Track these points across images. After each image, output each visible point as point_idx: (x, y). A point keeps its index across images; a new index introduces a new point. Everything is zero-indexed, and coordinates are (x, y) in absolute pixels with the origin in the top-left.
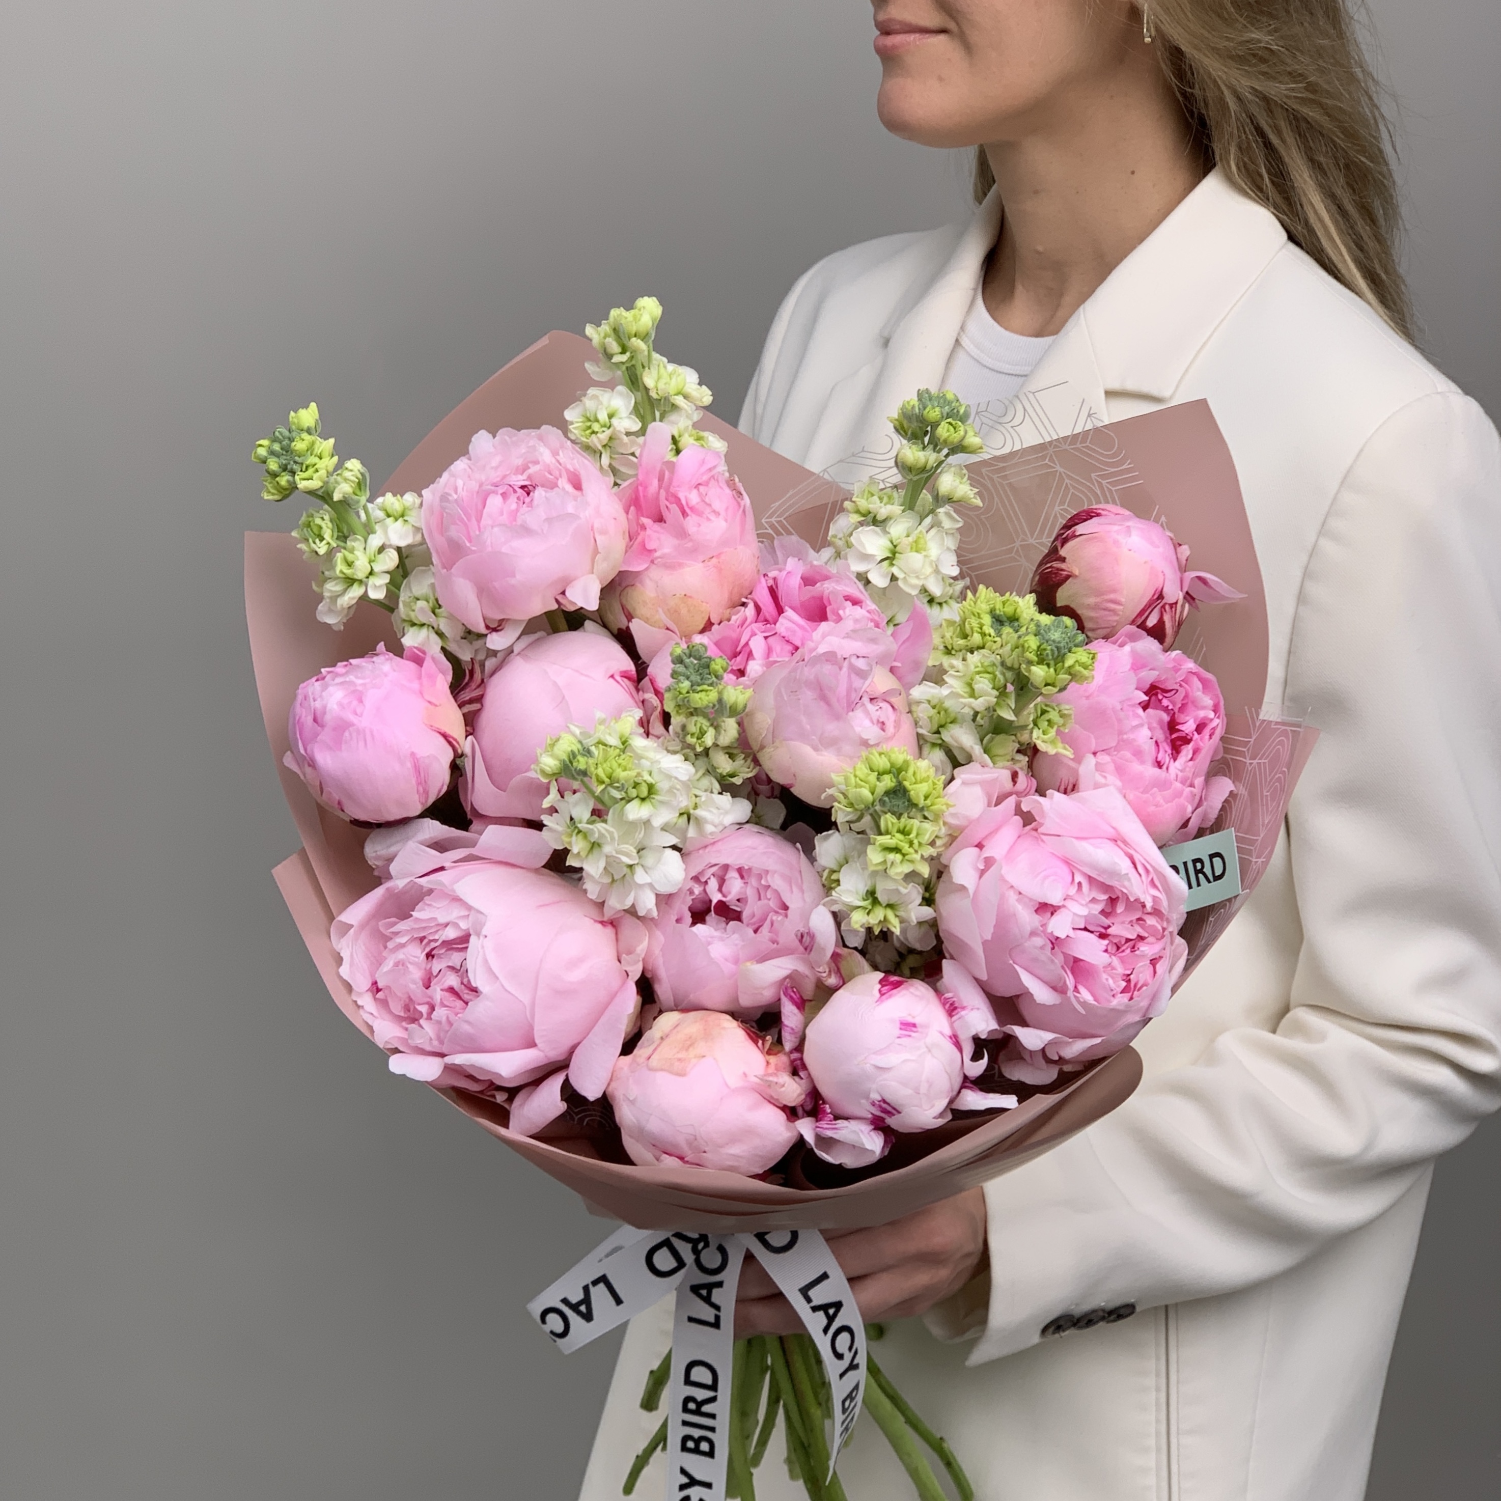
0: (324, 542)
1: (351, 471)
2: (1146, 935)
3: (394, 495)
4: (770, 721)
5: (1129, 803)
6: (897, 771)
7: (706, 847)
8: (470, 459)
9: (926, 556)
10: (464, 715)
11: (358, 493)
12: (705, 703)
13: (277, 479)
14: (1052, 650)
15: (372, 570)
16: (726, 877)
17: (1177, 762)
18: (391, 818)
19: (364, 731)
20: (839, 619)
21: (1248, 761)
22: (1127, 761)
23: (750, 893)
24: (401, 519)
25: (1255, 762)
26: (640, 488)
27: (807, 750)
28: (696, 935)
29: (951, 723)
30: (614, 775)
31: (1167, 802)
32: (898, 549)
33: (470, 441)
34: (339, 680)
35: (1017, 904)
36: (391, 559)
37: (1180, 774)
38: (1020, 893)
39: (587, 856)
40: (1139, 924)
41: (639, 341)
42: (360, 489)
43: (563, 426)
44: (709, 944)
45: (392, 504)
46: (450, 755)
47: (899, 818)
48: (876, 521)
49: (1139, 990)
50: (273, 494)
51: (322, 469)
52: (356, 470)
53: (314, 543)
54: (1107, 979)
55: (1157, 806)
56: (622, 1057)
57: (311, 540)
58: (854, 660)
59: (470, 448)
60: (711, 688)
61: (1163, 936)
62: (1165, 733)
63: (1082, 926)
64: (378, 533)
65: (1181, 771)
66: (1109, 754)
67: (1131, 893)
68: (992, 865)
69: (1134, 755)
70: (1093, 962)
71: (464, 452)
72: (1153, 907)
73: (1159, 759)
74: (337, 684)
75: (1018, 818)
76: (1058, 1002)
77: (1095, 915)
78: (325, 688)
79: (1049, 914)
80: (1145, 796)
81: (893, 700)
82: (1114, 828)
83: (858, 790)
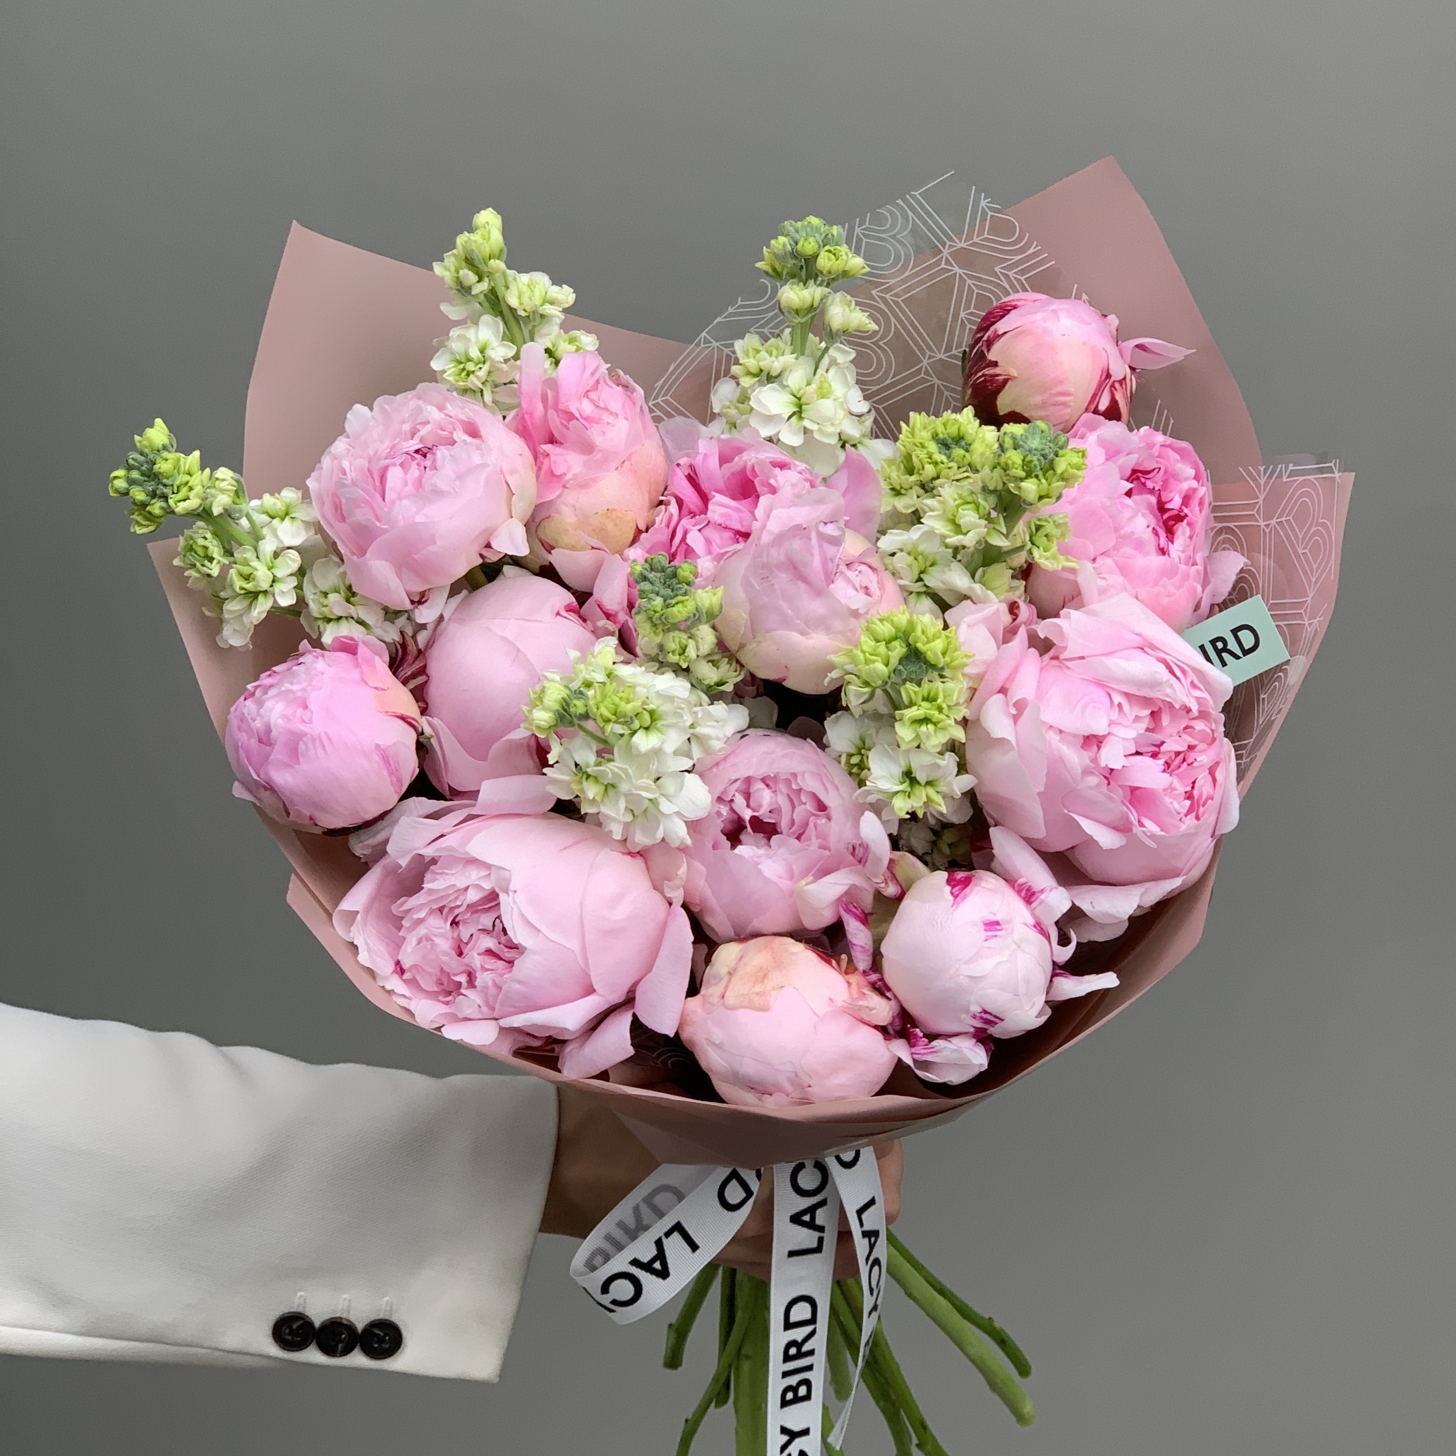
0: (215, 562)
1: (223, 480)
2: (1196, 742)
3: (272, 494)
4: (745, 616)
5: (1143, 602)
6: (905, 635)
7: (717, 764)
8: (348, 437)
9: (835, 399)
10: (411, 691)
11: (237, 501)
12: (685, 615)
13: (148, 508)
14: (1039, 460)
15: (275, 576)
16: (751, 791)
17: (1175, 543)
18: (369, 817)
19: (320, 737)
20: (773, 491)
21: (1262, 524)
22: (1128, 557)
23: (783, 801)
24: (287, 518)
25: (1273, 522)
26: (527, 417)
27: (795, 637)
28: (741, 857)
29: (931, 566)
30: (619, 710)
31: (1178, 590)
32: (803, 400)
33: (345, 418)
34: (271, 692)
35: (1060, 744)
36: (293, 560)
37: (1182, 555)
38: (1061, 731)
39: (602, 800)
40: (1186, 733)
41: (497, 261)
42: (238, 497)
43: (433, 377)
44: (758, 864)
45: (274, 504)
46: (414, 736)
47: (919, 685)
48: (770, 378)
49: (1203, 806)
50: (148, 526)
51: (197, 485)
52: (229, 478)
53: (203, 565)
54: (1171, 803)
55: (1169, 596)
56: (689, 999)
57: (198, 564)
58: (822, 528)
59: (347, 426)
60: (687, 597)
61: (1214, 740)
62: (1155, 517)
63: (1134, 751)
64: (268, 537)
65: (1183, 552)
66: (1109, 556)
67: (1176, 701)
68: (1025, 708)
69: (1135, 549)
70: (1153, 787)
71: (341, 431)
72: (1200, 712)
73: (1162, 546)
74: (272, 698)
75: (1032, 649)
76: (1123, 844)
77: (1141, 734)
78: (260, 704)
79: (1095, 748)
80: (1156, 590)
81: (869, 560)
82: (1139, 635)
83: (872, 666)
